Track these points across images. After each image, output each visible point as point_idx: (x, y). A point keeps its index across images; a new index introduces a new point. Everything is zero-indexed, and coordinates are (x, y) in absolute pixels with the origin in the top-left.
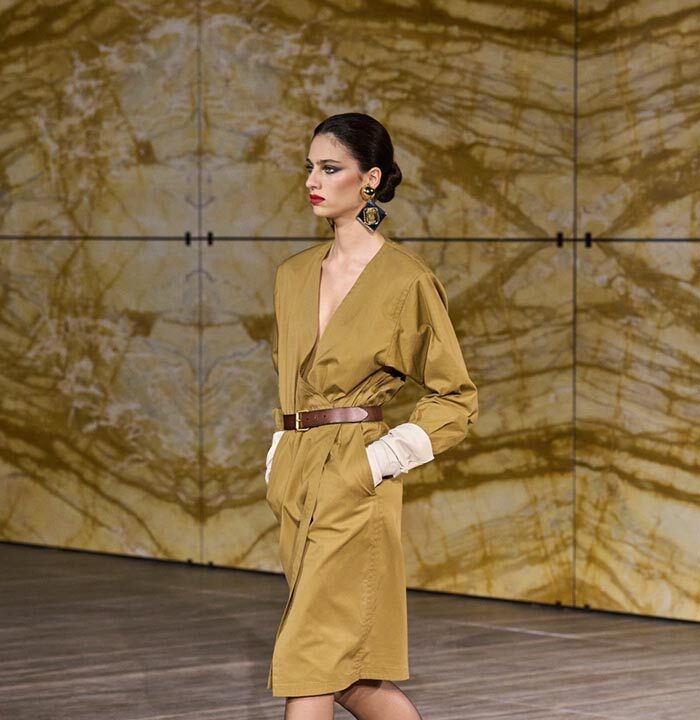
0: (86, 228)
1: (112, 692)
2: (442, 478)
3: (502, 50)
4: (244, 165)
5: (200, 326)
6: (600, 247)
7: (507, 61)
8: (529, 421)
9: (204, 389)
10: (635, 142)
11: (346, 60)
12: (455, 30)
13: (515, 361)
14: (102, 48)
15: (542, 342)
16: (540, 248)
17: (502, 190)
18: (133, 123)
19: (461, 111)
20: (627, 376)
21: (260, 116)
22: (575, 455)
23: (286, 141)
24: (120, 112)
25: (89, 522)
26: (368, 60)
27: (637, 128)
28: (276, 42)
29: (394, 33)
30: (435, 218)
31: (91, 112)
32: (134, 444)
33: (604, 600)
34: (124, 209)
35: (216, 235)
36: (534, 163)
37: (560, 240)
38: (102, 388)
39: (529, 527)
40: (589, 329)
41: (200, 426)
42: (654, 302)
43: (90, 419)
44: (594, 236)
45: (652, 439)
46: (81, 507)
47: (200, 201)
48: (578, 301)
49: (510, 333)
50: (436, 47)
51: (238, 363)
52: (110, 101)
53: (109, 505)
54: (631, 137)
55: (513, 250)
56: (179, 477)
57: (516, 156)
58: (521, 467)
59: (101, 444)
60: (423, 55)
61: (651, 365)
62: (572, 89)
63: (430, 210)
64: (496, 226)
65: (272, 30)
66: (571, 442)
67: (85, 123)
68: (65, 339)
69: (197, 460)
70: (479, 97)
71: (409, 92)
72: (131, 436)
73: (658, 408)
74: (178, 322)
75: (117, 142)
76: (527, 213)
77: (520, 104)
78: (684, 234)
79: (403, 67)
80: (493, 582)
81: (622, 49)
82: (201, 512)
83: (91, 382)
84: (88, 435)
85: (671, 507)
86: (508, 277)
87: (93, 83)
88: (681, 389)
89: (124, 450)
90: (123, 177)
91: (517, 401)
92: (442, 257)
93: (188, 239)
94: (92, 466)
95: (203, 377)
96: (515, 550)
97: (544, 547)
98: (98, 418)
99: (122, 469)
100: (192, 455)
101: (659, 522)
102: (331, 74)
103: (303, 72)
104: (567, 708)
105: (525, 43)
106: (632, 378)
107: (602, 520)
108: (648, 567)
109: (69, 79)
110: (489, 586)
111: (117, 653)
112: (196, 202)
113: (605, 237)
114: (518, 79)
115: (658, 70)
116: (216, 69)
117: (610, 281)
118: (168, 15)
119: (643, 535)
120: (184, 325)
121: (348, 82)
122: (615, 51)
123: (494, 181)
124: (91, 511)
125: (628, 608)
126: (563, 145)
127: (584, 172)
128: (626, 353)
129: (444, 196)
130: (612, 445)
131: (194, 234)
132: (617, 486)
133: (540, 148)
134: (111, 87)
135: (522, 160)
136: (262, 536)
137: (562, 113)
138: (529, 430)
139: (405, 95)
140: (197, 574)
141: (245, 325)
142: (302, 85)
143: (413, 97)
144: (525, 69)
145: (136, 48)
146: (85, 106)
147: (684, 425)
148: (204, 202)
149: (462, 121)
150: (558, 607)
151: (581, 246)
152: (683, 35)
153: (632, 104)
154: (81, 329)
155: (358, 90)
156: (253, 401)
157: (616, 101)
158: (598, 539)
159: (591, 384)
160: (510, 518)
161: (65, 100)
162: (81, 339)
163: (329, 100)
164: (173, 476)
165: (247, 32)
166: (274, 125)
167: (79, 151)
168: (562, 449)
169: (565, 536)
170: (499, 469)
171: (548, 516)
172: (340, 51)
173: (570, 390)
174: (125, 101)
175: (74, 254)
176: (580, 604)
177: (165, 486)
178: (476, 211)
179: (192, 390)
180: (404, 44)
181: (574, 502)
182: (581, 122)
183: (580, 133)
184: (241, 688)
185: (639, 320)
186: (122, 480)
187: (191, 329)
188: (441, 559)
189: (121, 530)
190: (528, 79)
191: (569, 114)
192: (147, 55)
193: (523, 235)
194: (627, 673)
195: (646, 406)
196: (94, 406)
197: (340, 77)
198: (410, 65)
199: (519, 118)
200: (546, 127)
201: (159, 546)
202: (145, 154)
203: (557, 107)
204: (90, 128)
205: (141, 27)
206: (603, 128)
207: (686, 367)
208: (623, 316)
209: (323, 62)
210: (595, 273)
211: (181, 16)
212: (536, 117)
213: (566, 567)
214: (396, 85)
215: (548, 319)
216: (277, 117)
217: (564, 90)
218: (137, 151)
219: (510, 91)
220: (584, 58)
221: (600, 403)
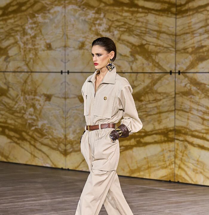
1: (36, 206)
2: (136, 143)
3: (154, 16)
4: (78, 50)
5: (65, 98)
6: (183, 75)
7: (156, 19)
8: (162, 127)
10: (194, 43)
11: (108, 19)
12: (140, 10)
13: (158, 109)
14: (36, 15)
15: (165, 103)
16: (165, 75)
17: (154, 58)
19: (142, 34)
21: (83, 36)
22: (175, 137)
23: (90, 43)
24: (42, 34)
25: (33, 156)
26: (115, 19)
27: (194, 39)
28: (88, 13)
29: (122, 11)
30: (134, 66)
31: (33, 34)
32: (46, 133)
33: (183, 179)
34: (43, 63)
35: (70, 71)
36: (164, 49)
37: (171, 73)
38: (37, 117)
39: (161, 158)
40: (179, 99)
41: (65, 128)
42: (199, 91)
43: (33, 126)
44: (181, 71)
45: (198, 132)
48: (176, 91)
49: (156, 100)
50: (135, 15)
51: (76, 109)
52: (39, 31)
53: (38, 151)
54: (192, 42)
55: (157, 76)
56: (59, 143)
57: (158, 47)
58: (159, 140)
59: (36, 133)
60: (131, 17)
61: (197, 110)
62: (175, 27)
63: (133, 64)
64: (152, 69)
65: (86, 10)
66: (174, 132)
67: (31, 38)
68: (25, 102)
69: (64, 138)
70: (147, 30)
71: (127, 29)
72: (45, 131)
73: (199, 123)
74: (58, 97)
75: (41, 43)
76: (161, 65)
77: (159, 32)
78: (207, 71)
79: (125, 21)
81: (190, 15)
82: (65, 153)
83: (33, 115)
84: (32, 131)
85: (203, 152)
86: (156, 84)
87: (34, 26)
88: (206, 117)
89: (43, 135)
90: (42, 54)
91: (158, 121)
92: (136, 77)
93: (62, 72)
94: (33, 140)
95: (66, 114)
96: (157, 165)
97: (166, 164)
98: (35, 126)
99: (42, 141)
101: (200, 157)
102: (104, 23)
103: (95, 22)
104: (169, 211)
105: (161, 13)
106: (192, 114)
107: (183, 156)
108: (196, 170)
110: (150, 175)
111: (38, 195)
112: (64, 61)
113: (184, 72)
114: (159, 25)
115: (200, 22)
116: (70, 21)
117: (186, 85)
118: (56, 5)
119: (195, 160)
121: (109, 26)
122: (188, 16)
123: (151, 55)
124: (33, 153)
125: (190, 182)
126: (172, 44)
127: (178, 52)
128: (190, 106)
129: (137, 59)
130: (186, 134)
131: (64, 71)
132: (187, 146)
133: (165, 45)
134: (39, 27)
135: (160, 49)
136: (83, 161)
137: (172, 35)
138: (162, 129)
140: (64, 172)
141: (78, 98)
142: (95, 26)
143: (128, 30)
144: (161, 22)
145: (46, 15)
147: (207, 128)
148: (66, 61)
149: (142, 37)
150: (170, 182)
151: (177, 74)
152: (208, 11)
153: (192, 32)
154: (30, 99)
155: (112, 28)
156: (80, 120)
157: (188, 31)
158: (182, 162)
159: (180, 116)
160: (156, 155)
161: (25, 31)
162: (30, 102)
163: (103, 31)
164: (57, 143)
165: (79, 10)
166: (87, 38)
168: (171, 135)
170: (153, 141)
171: (167, 155)
172: (106, 16)
173: (173, 118)
174: (43, 31)
175: (28, 77)
176: (176, 181)
178: (146, 64)
179: (63, 117)
180: (125, 14)
181: (175, 151)
182: (177, 37)
183: (177, 40)
185: (194, 96)
186: (42, 144)
187: (63, 99)
188: (136, 167)
189: (42, 159)
190: (161, 25)
191: (174, 35)
192: (50, 17)
193: (160, 71)
194: (188, 201)
195: (195, 122)
196: (34, 122)
197: (106, 24)
198: (127, 20)
199: (159, 36)
200: (167, 39)
201: (53, 163)
202: (49, 47)
203: (170, 33)
204: (33, 39)
205: (48, 9)
206: (184, 39)
207: (208, 111)
208: (189, 95)
209: (102, 20)
210: (181, 82)
211: (59, 6)
212: (164, 36)
213: (172, 170)
214: (123, 26)
215: (167, 96)
216: (88, 36)
217: (172, 28)
218: (47, 46)
219: (156, 28)
220: (178, 18)
221: (182, 121)
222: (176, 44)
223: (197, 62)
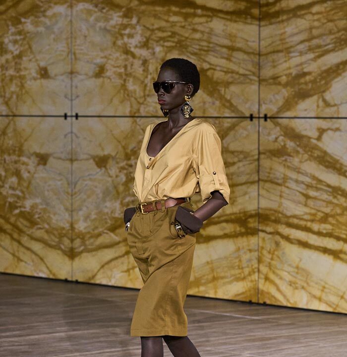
0: (14, 110)
1: (21, 345)
3: (223, 21)
4: (94, 79)
5: (72, 160)
6: (271, 121)
7: (225, 27)
8: (236, 209)
9: (74, 192)
10: (289, 68)
11: (144, 26)
12: (199, 11)
14: (23, 20)
15: (242, 169)
16: (242, 121)
17: (223, 92)
18: (38, 58)
19: (203, 52)
20: (285, 186)
21: (102, 55)
22: (258, 226)
23: (115, 67)
24: (32, 52)
25: (16, 259)
26: (156, 26)
27: (291, 61)
28: (110, 17)
29: (168, 13)
31: (17, 52)
32: (38, 220)
33: (273, 299)
34: (33, 101)
35: (79, 114)
36: (239, 78)
37: (251, 117)
38: (23, 192)
39: (236, 263)
40: (266, 163)
41: (71, 211)
42: (299, 149)
43: (16, 208)
44: (268, 116)
45: (297, 218)
46: (12, 251)
47: (71, 98)
48: (261, 148)
50: (190, 20)
51: (90, 179)
52: (27, 46)
53: (25, 251)
54: (287, 66)
55: (228, 123)
56: (61, 236)
57: (230, 75)
58: (231, 232)
59: (21, 220)
60: (183, 24)
61: (297, 181)
62: (258, 41)
64: (220, 110)
65: (108, 11)
66: (257, 219)
67: (14, 58)
68: (4, 167)
69: (70, 228)
70: (211, 45)
71: (177, 43)
72: (37, 216)
73: (300, 203)
74: (60, 158)
75: (30, 68)
76: (235, 104)
77: (232, 49)
78: (313, 115)
79: (173, 30)
80: (217, 290)
81: (283, 21)
82: (72, 254)
83: (17, 189)
84: (15, 215)
85: (307, 253)
86: (226, 136)
87: (18, 37)
88: (312, 193)
89: (33, 223)
90: (33, 85)
93: (66, 116)
94: (17, 231)
95: (73, 186)
96: (228, 274)
97: (243, 272)
98: (20, 207)
99: (32, 233)
100: (67, 226)
101: (301, 260)
102: (137, 33)
103: (123, 32)
104: (250, 354)
105: (234, 17)
106: (288, 187)
107: (272, 259)
108: (295, 283)
109: (6, 35)
110: (216, 292)
111: (26, 326)
112: (70, 97)
113: (274, 116)
114: (231, 37)
115: (300, 32)
116: (80, 31)
117: (277, 138)
118: (56, 4)
119: (293, 267)
120: (64, 160)
121: (146, 37)
122: (279, 22)
123: (218, 88)
124: (17, 254)
125: (285, 303)
126: (253, 70)
127: (264, 83)
128: (284, 175)
130: (277, 221)
131: (69, 114)
132: (280, 242)
133: (242, 71)
134: (27, 39)
135: (232, 77)
136: (103, 267)
137: (253, 53)
138: (236, 214)
139: (174, 44)
140: (69, 286)
141: (94, 160)
142: (123, 39)
143: (178, 45)
144: (234, 31)
145: (40, 19)
146: (14, 49)
147: (313, 211)
148: (73, 98)
149: (203, 57)
150: (250, 303)
151: (262, 120)
152: (313, 14)
153: (287, 49)
154: (12, 162)
155: (151, 42)
156: (98, 198)
157: (280, 48)
158: (270, 269)
159: (267, 191)
160: (226, 258)
161: (4, 46)
162: (12, 167)
163: (136, 47)
164: (58, 236)
165: (95, 12)
166: (108, 59)
167: (11, 72)
168: (253, 223)
169: (253, 267)
170: (221, 233)
171: (245, 257)
172: (141, 21)
173: (256, 194)
174: (34, 47)
175: (9, 124)
176: (261, 302)
177: (54, 241)
178: (210, 103)
179: (68, 193)
180: (174, 19)
181: (258, 250)
182: (262, 58)
183: (261, 64)
184: (86, 344)
185: (291, 158)
186: (32, 238)
187: (68, 162)
188: (192, 279)
189: (32, 264)
190: (235, 36)
191: (256, 54)
192: (45, 24)
193: (233, 115)
194: (281, 336)
195: (294, 201)
196: (18, 201)
197: (142, 35)
198: (177, 29)
199: (231, 56)
200: (244, 60)
201: (50, 271)
202: (44, 73)
203: (251, 51)
204: (17, 60)
205: (42, 9)
206: (273, 61)
207: (314, 182)
208: (283, 156)
209: (133, 27)
210: (269, 134)
211: (62, 4)
212: (240, 56)
213: (254, 283)
214: (170, 39)
215: (245, 158)
216: (110, 55)
217: (254, 42)
218: (41, 72)
219: (226, 42)
220: (264, 26)
221: (271, 200)
222: (259, 70)
223: (296, 99)
